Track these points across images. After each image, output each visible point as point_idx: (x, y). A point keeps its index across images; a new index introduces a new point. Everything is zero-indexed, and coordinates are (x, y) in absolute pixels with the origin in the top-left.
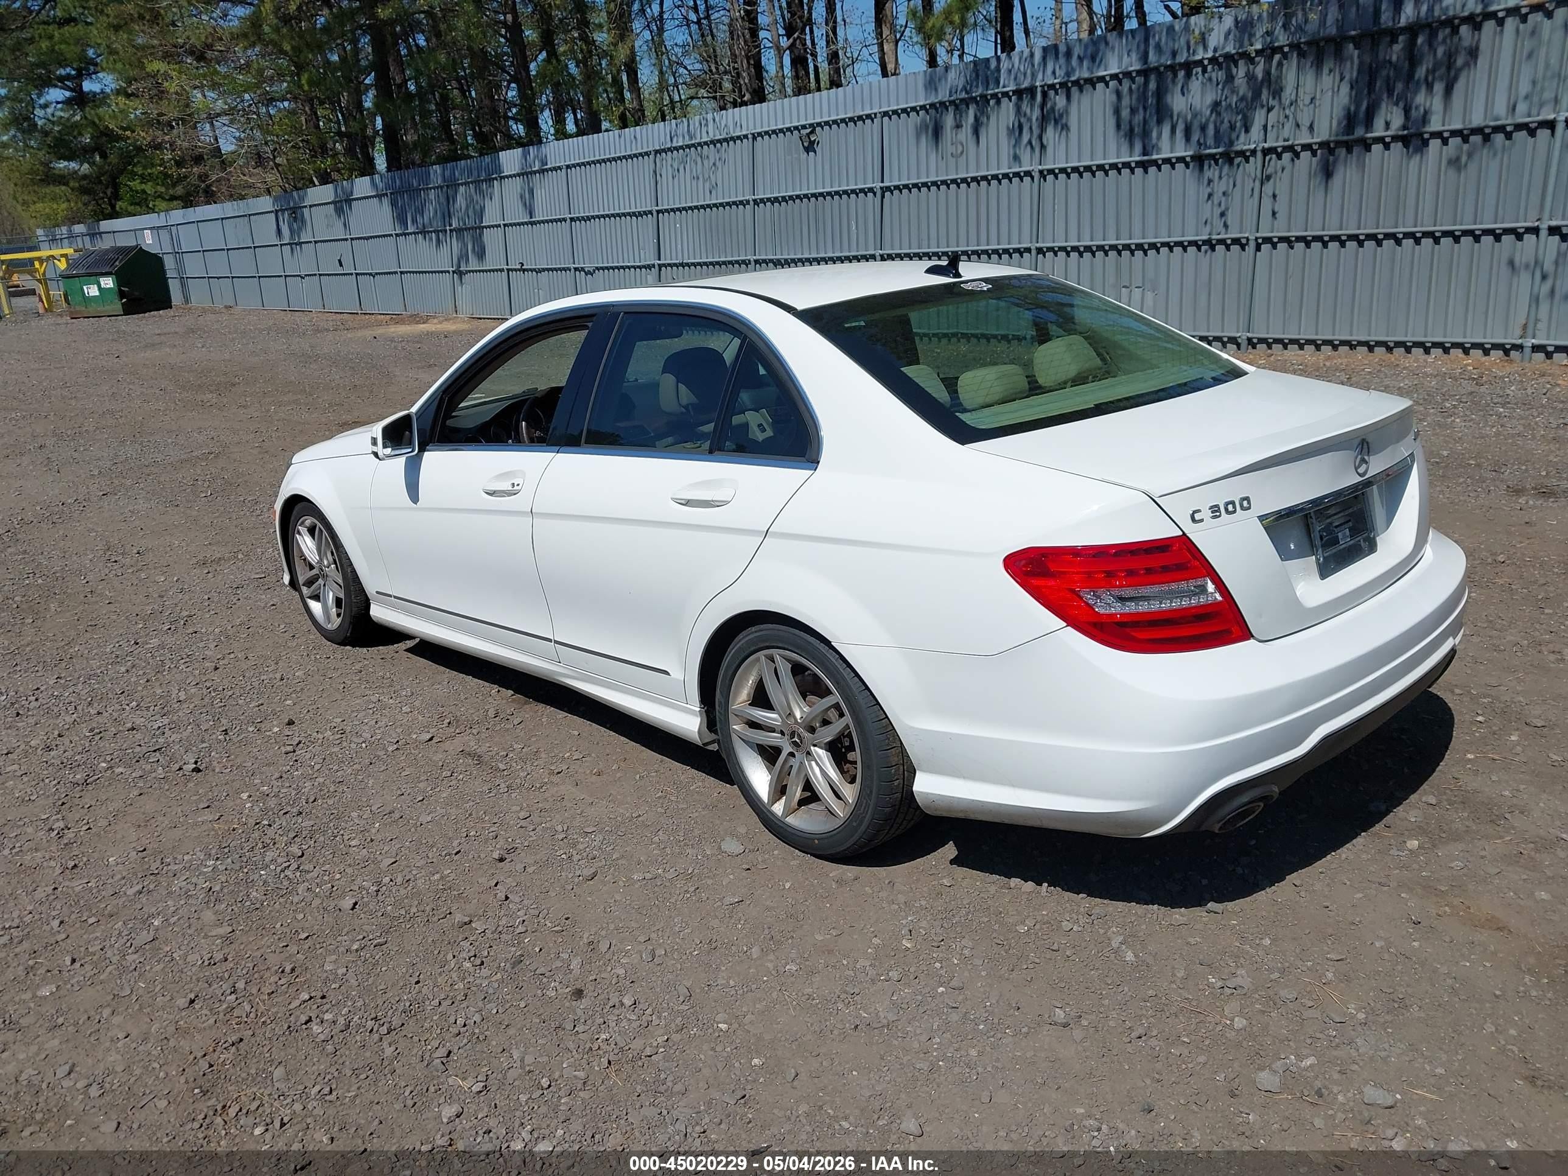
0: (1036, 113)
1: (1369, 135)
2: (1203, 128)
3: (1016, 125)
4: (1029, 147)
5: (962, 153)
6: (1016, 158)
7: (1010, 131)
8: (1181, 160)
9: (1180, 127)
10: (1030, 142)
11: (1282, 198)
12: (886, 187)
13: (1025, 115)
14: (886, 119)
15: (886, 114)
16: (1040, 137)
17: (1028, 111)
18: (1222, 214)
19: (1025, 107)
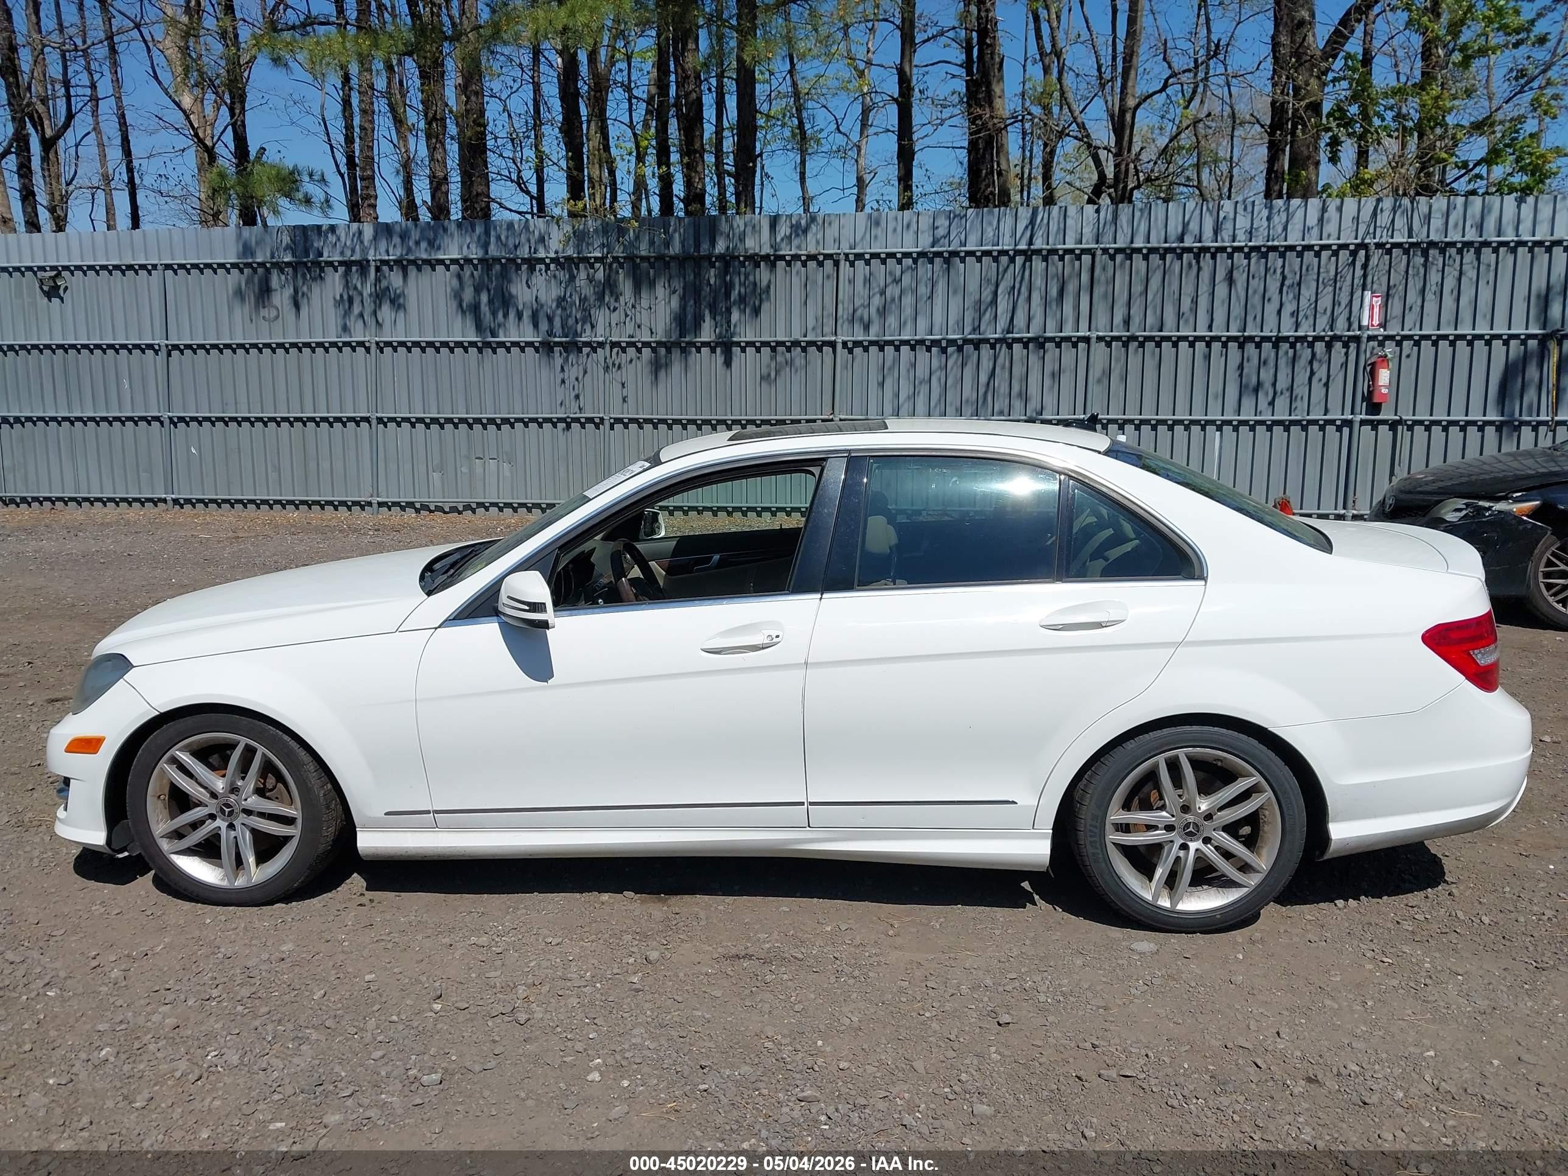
0: (368, 290)
1: (698, 339)
2: (550, 319)
3: (345, 297)
4: (360, 322)
5: (277, 317)
6: (345, 329)
7: (338, 303)
8: (530, 344)
9: (527, 314)
10: (361, 315)
11: (630, 386)
12: (173, 346)
13: (356, 288)
14: (170, 273)
15: (168, 267)
16: (375, 313)
17: (359, 286)
18: (577, 397)
19: (356, 279)
